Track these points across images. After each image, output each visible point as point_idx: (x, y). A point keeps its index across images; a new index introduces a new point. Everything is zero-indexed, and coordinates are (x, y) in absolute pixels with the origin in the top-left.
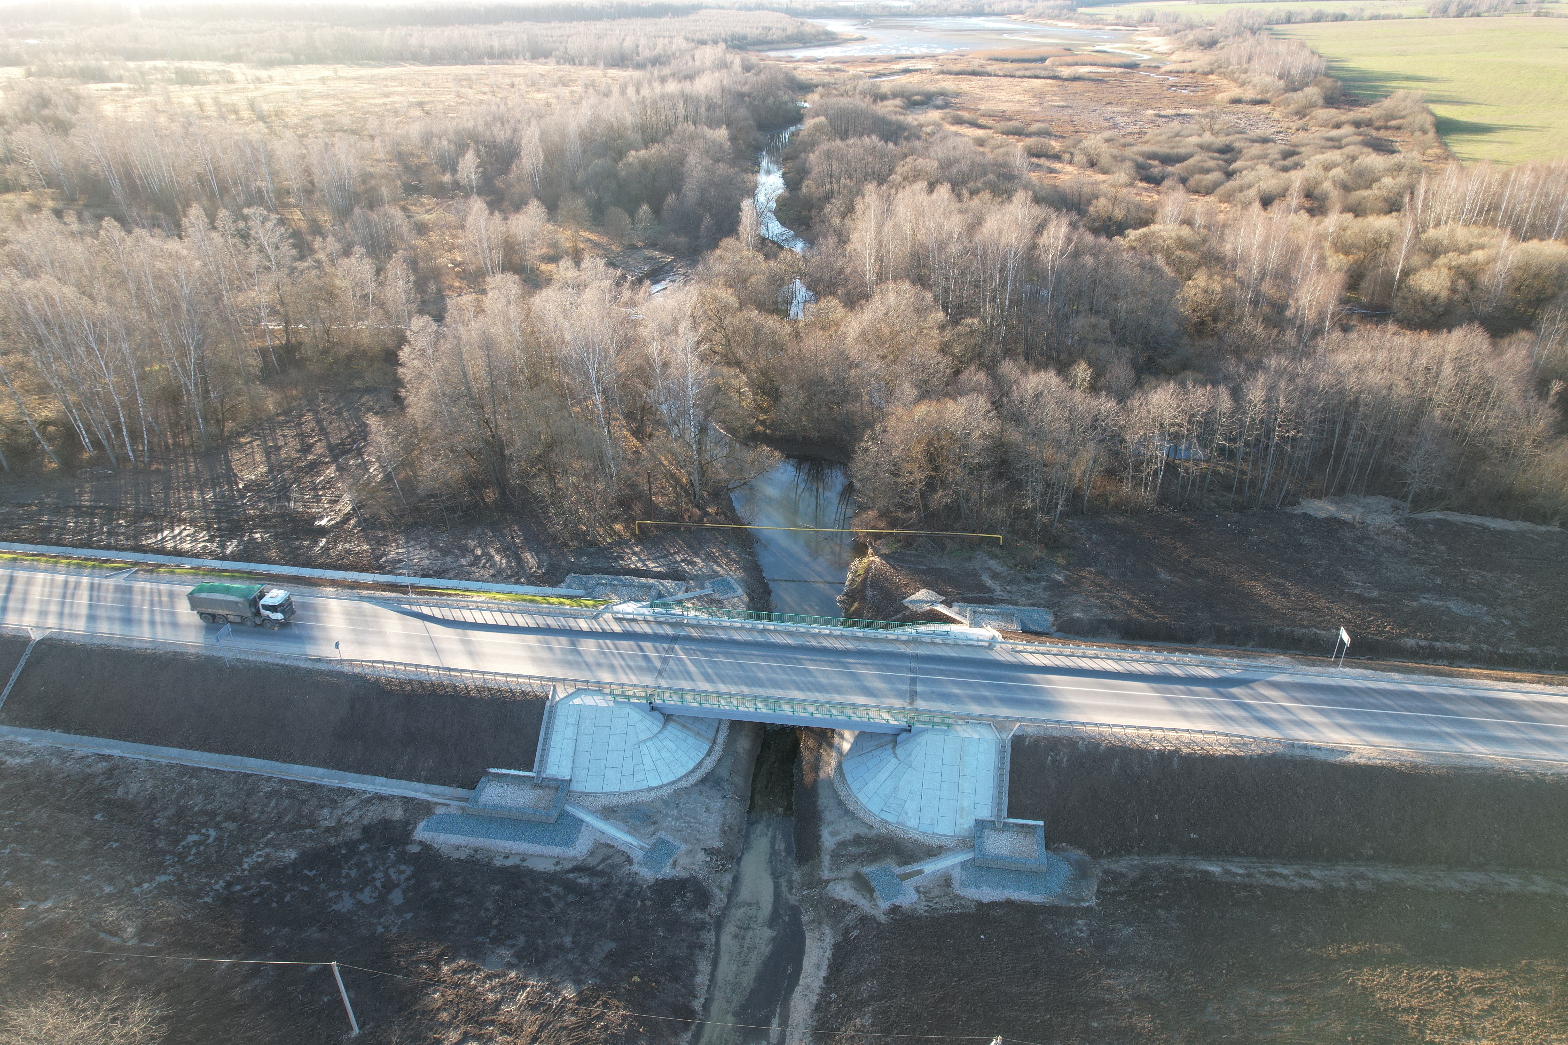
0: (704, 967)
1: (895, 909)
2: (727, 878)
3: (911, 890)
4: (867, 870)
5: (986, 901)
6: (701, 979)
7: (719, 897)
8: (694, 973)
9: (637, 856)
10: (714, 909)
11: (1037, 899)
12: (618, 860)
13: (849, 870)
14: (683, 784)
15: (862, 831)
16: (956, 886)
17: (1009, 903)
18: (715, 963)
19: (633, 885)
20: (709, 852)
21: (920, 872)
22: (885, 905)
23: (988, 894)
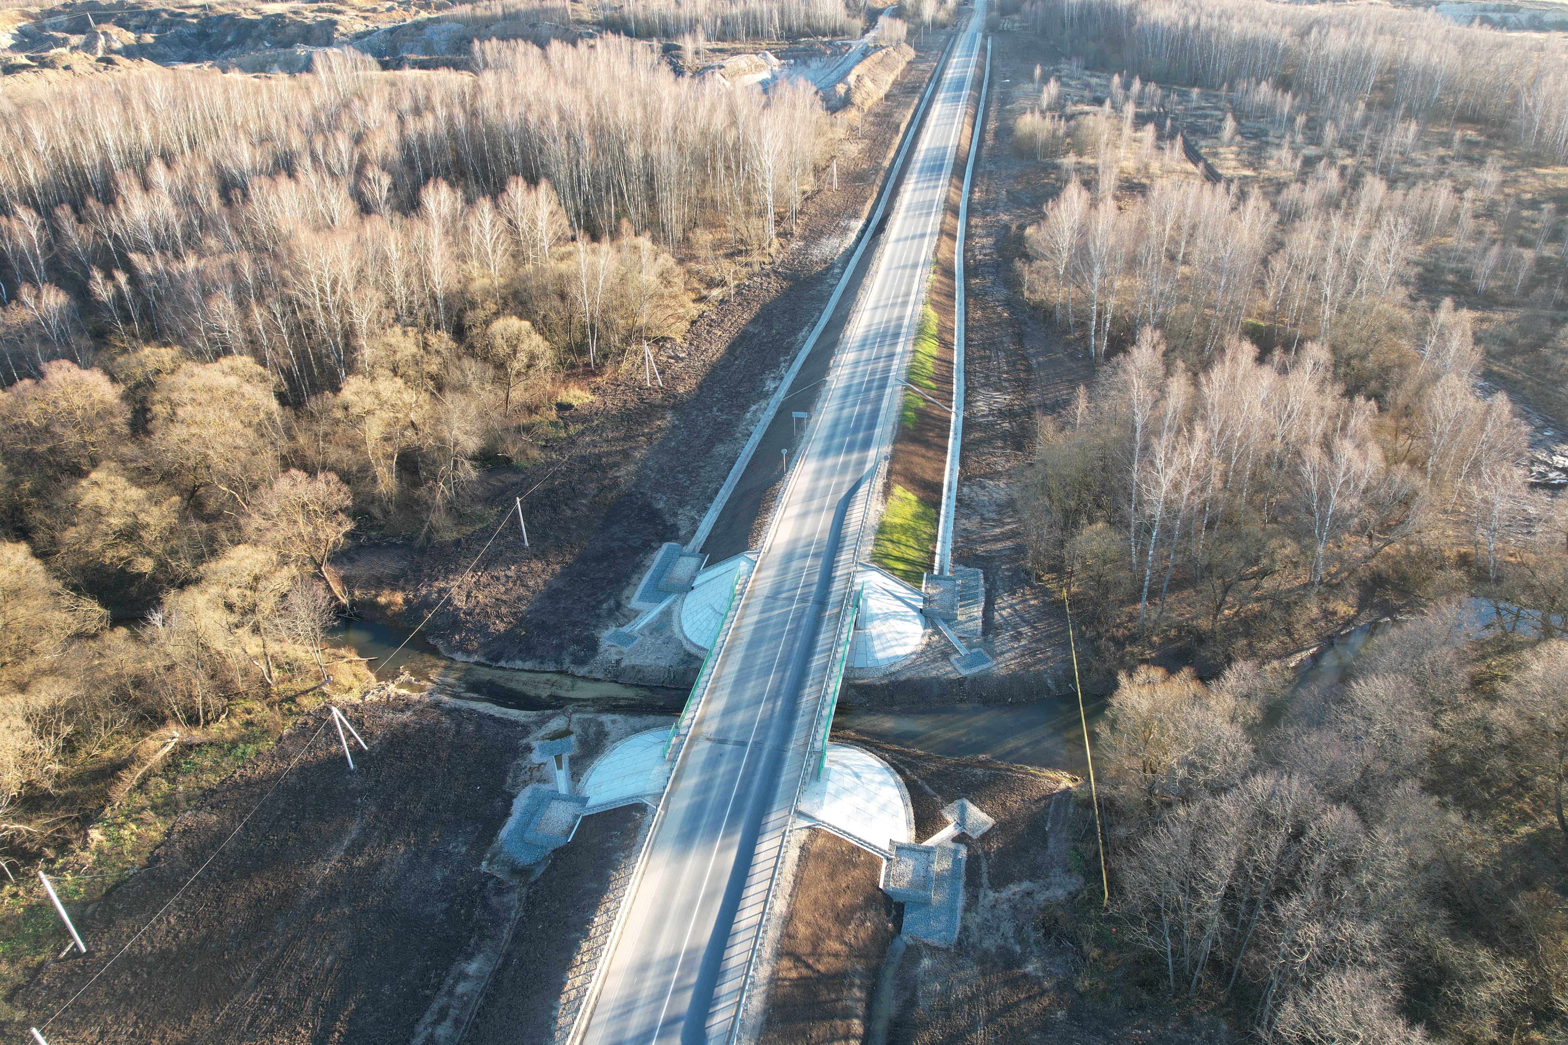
0: (528, 665)
1: (529, 749)
2: (600, 676)
3: (544, 760)
4: (573, 738)
5: (515, 801)
6: (519, 664)
7: (582, 671)
8: (524, 660)
9: (626, 629)
10: (573, 669)
11: (503, 833)
12: (622, 621)
13: (576, 729)
14: (684, 642)
15: (611, 738)
16: (536, 785)
17: (507, 814)
18: (530, 671)
19: (596, 626)
20: (618, 662)
21: (560, 767)
22: (535, 744)
23: (520, 803)
